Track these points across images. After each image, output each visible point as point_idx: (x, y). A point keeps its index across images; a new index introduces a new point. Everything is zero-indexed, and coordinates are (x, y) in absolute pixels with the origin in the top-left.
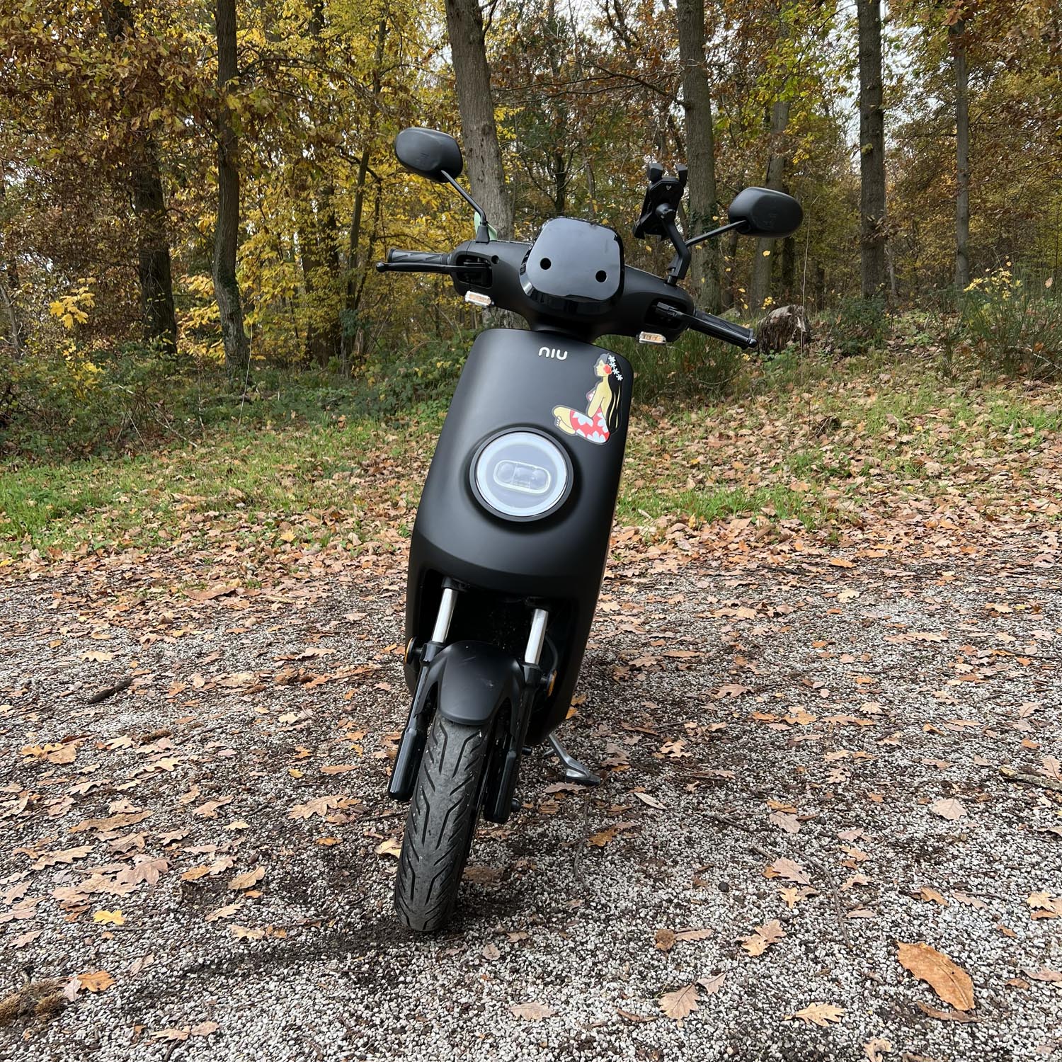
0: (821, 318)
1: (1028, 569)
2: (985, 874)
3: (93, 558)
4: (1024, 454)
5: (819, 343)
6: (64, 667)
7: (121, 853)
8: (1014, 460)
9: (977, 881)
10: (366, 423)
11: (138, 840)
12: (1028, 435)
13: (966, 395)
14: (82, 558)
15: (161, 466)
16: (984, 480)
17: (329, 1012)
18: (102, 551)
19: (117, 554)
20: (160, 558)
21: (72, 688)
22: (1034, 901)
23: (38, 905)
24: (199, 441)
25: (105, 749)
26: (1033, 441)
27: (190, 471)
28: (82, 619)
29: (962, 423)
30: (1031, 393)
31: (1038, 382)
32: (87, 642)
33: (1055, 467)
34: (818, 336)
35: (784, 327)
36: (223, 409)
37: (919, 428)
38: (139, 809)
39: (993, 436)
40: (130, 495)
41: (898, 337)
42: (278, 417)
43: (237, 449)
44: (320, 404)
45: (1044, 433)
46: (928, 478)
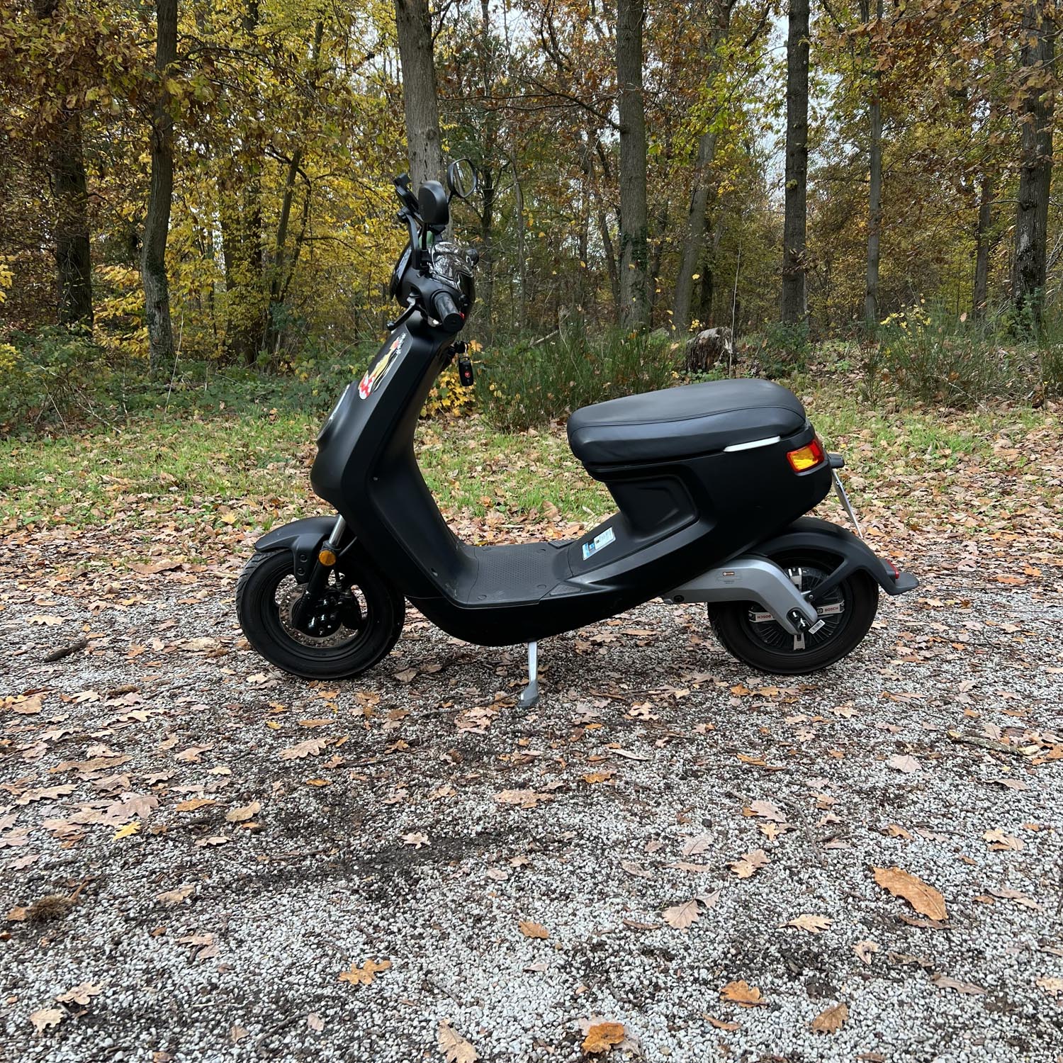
0: (747, 342)
1: (953, 572)
2: (944, 816)
3: (24, 532)
4: (942, 473)
5: (745, 366)
6: (12, 629)
7: (107, 791)
8: (932, 479)
9: (937, 821)
10: (298, 417)
11: (124, 780)
12: (946, 457)
13: (885, 419)
14: (12, 532)
15: (85, 449)
16: (905, 495)
17: (345, 922)
18: (33, 526)
19: (49, 529)
20: (94, 535)
21: (24, 648)
22: (989, 836)
23: (29, 835)
24: (123, 427)
25: (71, 702)
26: (950, 462)
27: (116, 455)
28: (23, 587)
29: (884, 443)
30: (946, 419)
31: (953, 410)
32: (32, 607)
33: (970, 486)
34: (744, 358)
35: (713, 349)
36: (148, 397)
37: (844, 446)
38: (116, 754)
39: (913, 455)
40: (54, 476)
41: (820, 363)
42: (206, 408)
43: (164, 437)
44: (248, 397)
45: (960, 455)
46: (854, 491)
